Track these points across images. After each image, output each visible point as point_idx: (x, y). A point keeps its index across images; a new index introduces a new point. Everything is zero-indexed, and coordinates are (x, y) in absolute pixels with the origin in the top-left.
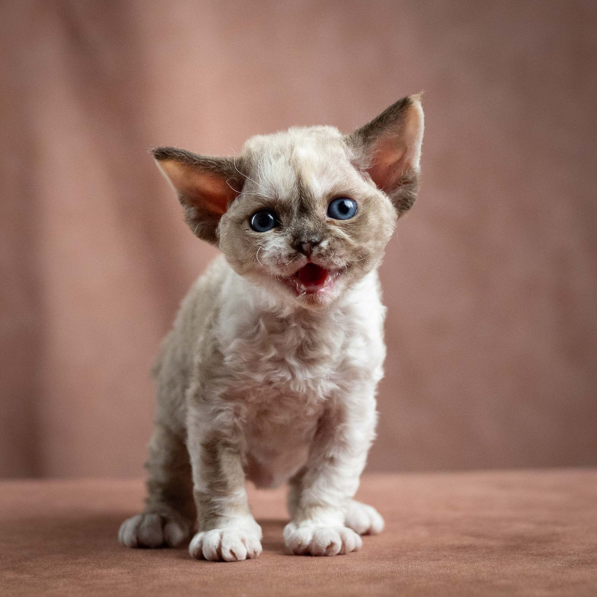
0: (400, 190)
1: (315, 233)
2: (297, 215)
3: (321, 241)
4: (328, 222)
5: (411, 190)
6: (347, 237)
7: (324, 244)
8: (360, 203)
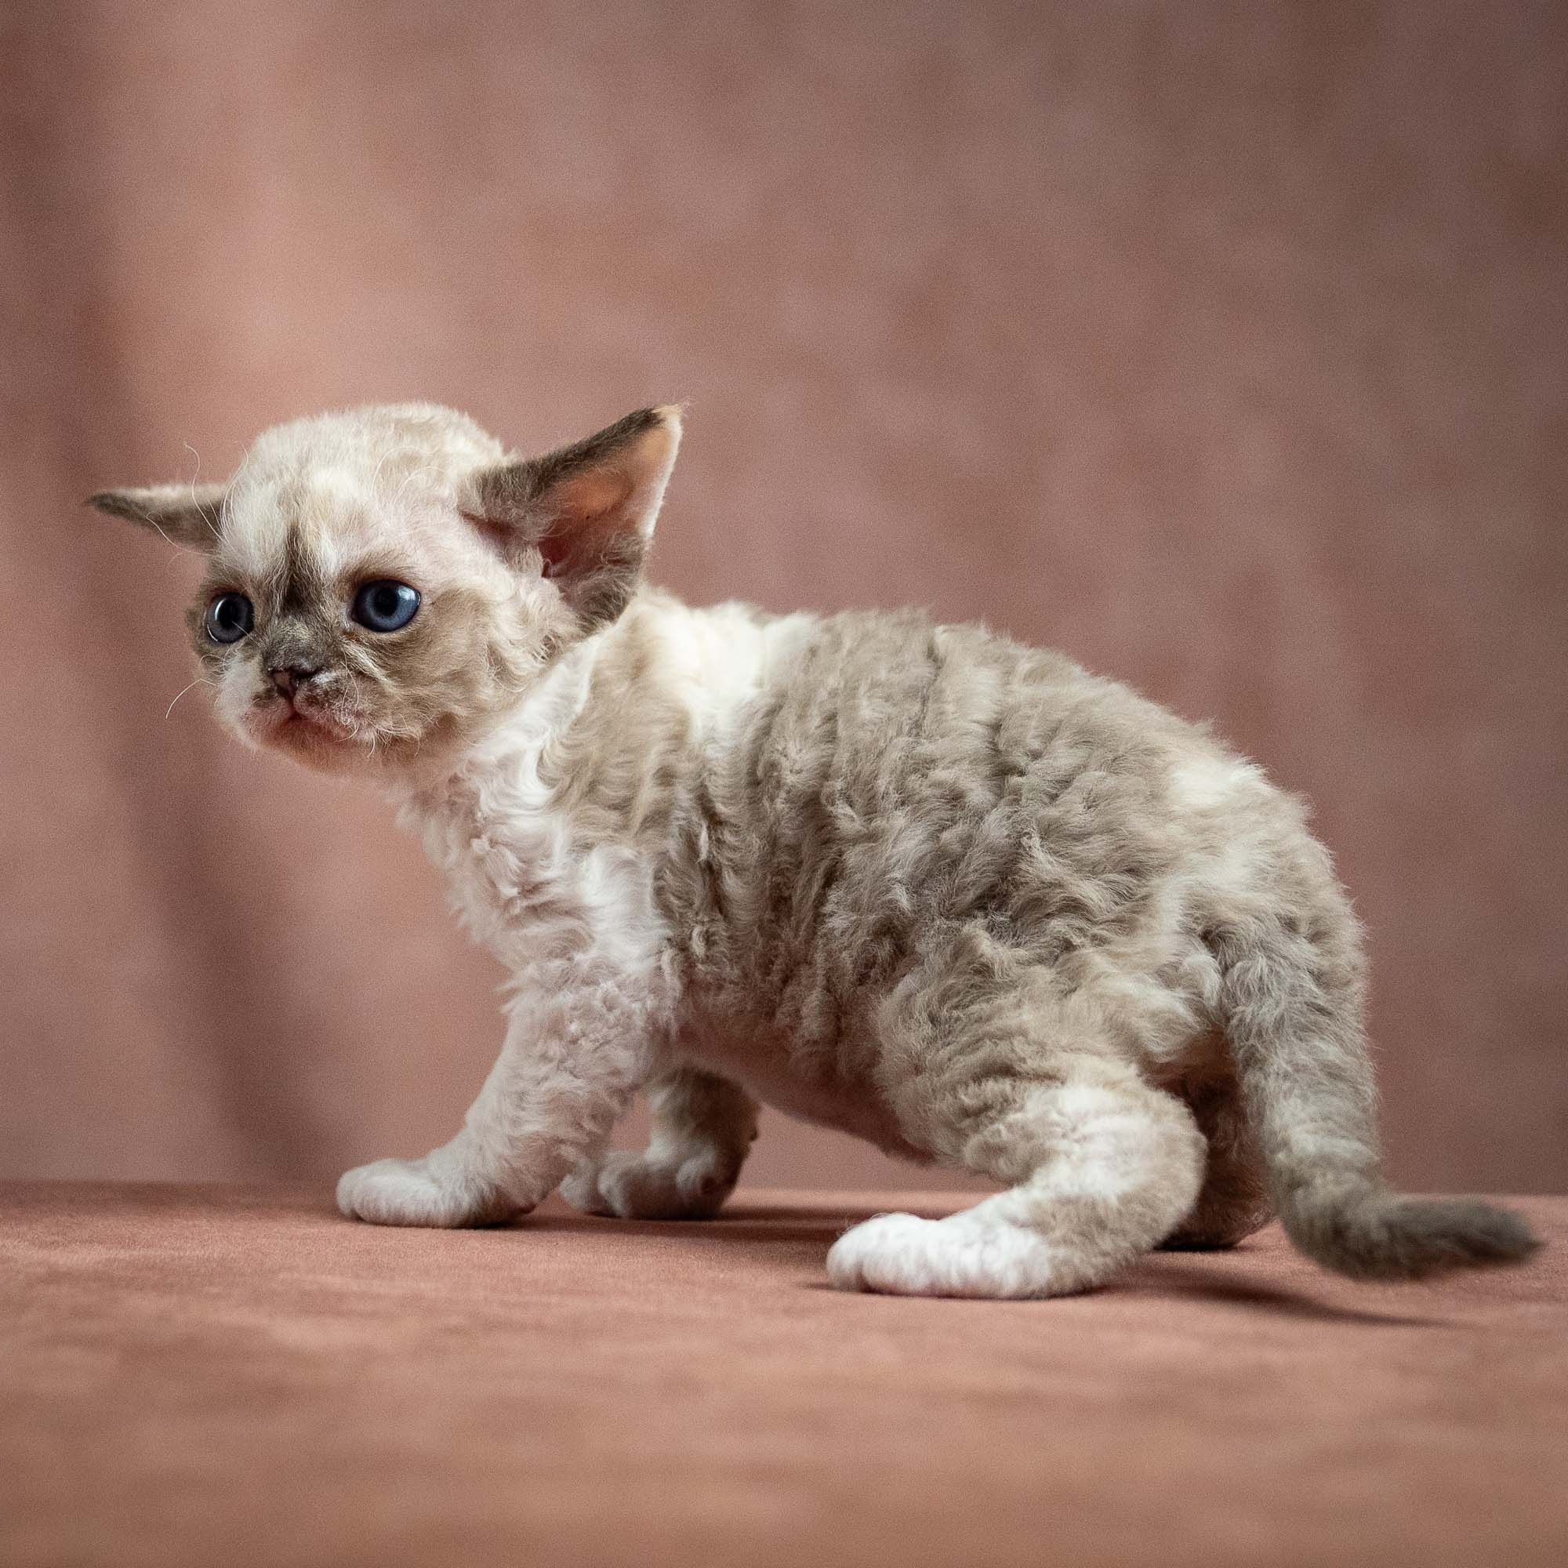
0: (601, 577)
1: (306, 653)
2: (283, 609)
3: (318, 671)
4: (345, 632)
5: (622, 578)
6: (378, 673)
7: (323, 679)
8: (426, 600)
